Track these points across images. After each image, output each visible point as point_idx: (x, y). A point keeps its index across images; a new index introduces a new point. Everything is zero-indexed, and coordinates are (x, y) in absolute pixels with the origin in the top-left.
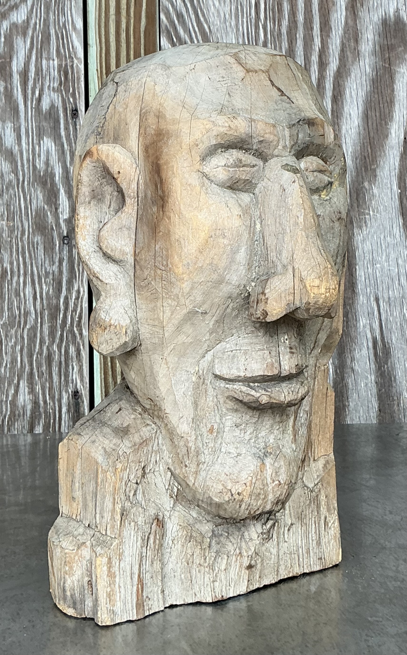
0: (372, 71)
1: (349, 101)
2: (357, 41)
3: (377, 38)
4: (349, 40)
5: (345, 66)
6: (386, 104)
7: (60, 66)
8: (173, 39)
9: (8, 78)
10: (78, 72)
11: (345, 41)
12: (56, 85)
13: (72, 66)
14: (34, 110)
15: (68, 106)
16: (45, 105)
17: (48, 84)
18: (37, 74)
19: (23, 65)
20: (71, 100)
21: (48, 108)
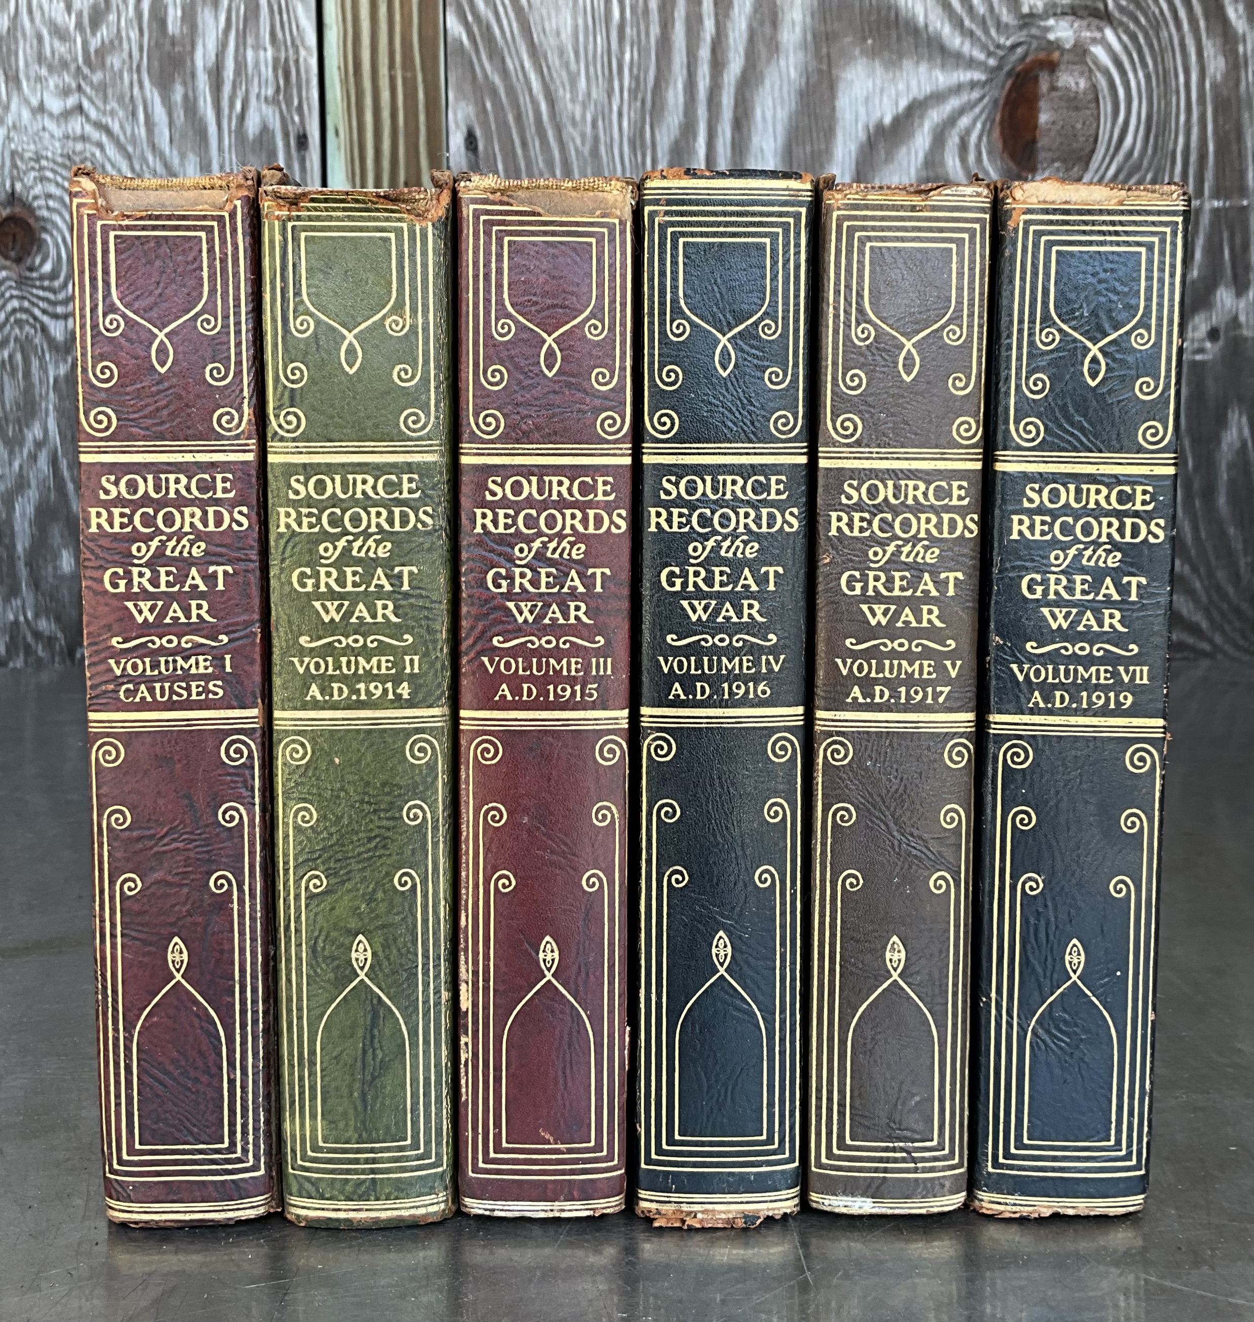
0: (801, 76)
1: (760, 125)
2: (775, 24)
3: (808, 20)
4: (762, 23)
5: (754, 67)
6: (822, 134)
7: (276, 60)
8: (465, 17)
9: (189, 79)
10: (307, 72)
11: (755, 24)
12: (270, 92)
13: (297, 61)
14: (233, 135)
15: (290, 128)
16: (252, 126)
17: (256, 90)
18: (238, 72)
19: (213, 58)
20: (297, 119)
21: (257, 133)
